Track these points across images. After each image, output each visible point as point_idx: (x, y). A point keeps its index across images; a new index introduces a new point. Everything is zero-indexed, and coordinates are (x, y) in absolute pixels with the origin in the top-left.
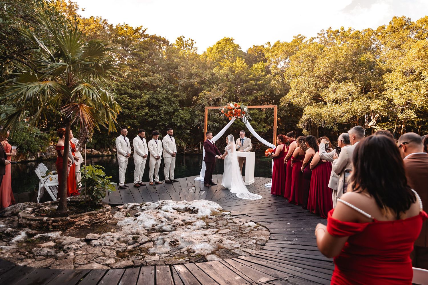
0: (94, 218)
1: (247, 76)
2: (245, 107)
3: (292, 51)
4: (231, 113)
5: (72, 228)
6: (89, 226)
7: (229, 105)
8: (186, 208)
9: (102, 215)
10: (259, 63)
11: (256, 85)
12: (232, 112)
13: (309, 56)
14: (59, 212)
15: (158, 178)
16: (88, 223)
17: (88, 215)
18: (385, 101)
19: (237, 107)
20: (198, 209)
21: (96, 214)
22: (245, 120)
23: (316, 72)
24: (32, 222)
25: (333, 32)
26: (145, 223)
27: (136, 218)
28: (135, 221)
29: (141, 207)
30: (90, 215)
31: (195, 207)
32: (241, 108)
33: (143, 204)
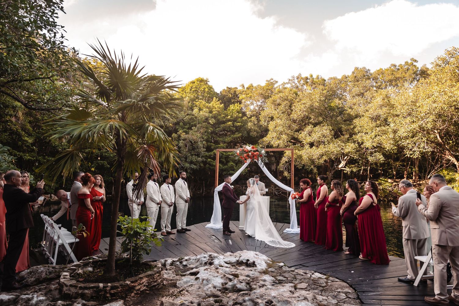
0: (151, 280)
1: (224, 117)
2: (262, 150)
3: (267, 94)
4: (248, 156)
5: (133, 294)
6: (148, 290)
7: (245, 148)
8: (238, 261)
9: (158, 276)
10: (234, 105)
11: (233, 127)
12: (249, 155)
13: (287, 100)
14: (108, 275)
15: (170, 227)
16: (147, 286)
17: (146, 276)
18: (357, 145)
19: (254, 149)
20: (254, 262)
21: (153, 275)
23: (294, 116)
24: (86, 291)
25: (303, 78)
26: (213, 282)
27: (196, 277)
28: (198, 280)
29: (181, 263)
30: (148, 276)
31: (249, 259)
32: (259, 150)
33: (182, 259)
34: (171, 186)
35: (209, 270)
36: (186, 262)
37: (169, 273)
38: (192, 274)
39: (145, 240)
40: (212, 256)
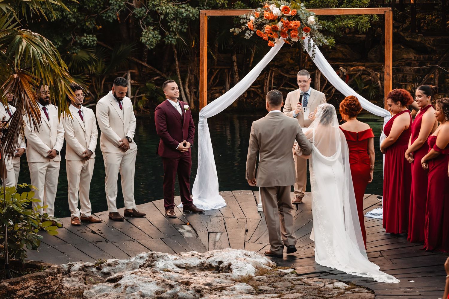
0: (41, 285)
2: (310, 15)
4: (275, 29)
7: (268, 10)
8: (202, 264)
9: (53, 280)
12: (277, 28)
15: (90, 206)
16: (35, 293)
17: (33, 278)
19: (290, 13)
20: (230, 265)
21: (44, 277)
22: (309, 47)
26: (141, 289)
27: (115, 284)
28: (118, 288)
29: (99, 269)
30: (35, 278)
31: (223, 260)
32: (301, 16)
33: (102, 263)
34: (87, 111)
35: (140, 274)
36: (108, 268)
37: (73, 281)
38: (111, 281)
39: (28, 226)
40: (155, 255)
